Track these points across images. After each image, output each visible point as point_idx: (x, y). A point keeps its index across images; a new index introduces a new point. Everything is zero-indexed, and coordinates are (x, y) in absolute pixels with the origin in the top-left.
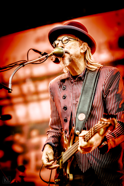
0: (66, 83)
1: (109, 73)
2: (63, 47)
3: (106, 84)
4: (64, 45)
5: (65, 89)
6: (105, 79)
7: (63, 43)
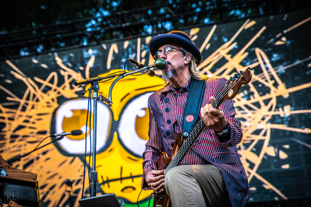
0: (168, 96)
1: (216, 82)
2: (165, 58)
3: (214, 93)
4: (166, 56)
5: (167, 102)
6: (213, 88)
7: (165, 54)
